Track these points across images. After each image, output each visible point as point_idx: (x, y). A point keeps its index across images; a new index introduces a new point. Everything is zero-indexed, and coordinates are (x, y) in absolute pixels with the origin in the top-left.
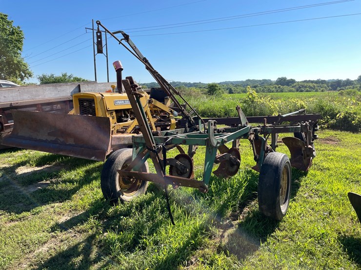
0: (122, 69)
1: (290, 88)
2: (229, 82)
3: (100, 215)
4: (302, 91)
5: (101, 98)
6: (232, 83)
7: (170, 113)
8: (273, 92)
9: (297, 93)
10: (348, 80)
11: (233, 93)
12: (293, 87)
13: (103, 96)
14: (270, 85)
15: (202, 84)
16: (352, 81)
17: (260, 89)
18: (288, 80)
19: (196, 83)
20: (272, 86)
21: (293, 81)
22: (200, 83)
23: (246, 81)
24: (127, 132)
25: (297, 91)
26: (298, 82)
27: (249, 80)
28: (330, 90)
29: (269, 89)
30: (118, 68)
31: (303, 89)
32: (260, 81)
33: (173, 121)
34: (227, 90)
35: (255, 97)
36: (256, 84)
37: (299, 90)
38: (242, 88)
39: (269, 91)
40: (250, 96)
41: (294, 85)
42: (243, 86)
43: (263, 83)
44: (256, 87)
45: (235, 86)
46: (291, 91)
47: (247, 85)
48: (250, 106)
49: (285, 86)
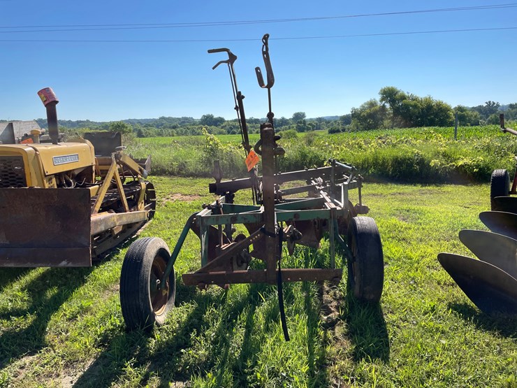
0: (57, 102)
1: (219, 129)
3: (138, 357)
4: (234, 133)
5: (34, 155)
6: (139, 122)
7: (139, 172)
8: (198, 134)
9: (229, 135)
10: (283, 118)
11: (143, 137)
12: (222, 128)
13: (36, 150)
14: (194, 125)
15: (92, 122)
16: (287, 120)
17: (182, 131)
18: (216, 119)
19: (81, 122)
20: (197, 127)
21: (221, 120)
22: (88, 121)
23: (160, 118)
24: (96, 211)
25: (229, 133)
26: (228, 121)
27: (163, 118)
29: (193, 131)
30: (51, 100)
31: (235, 130)
32: (179, 119)
33: (143, 185)
34: (134, 131)
35: (217, 144)
36: (175, 124)
37: (231, 131)
38: (156, 130)
39: (194, 133)
40: (211, 143)
41: (224, 125)
42: (158, 127)
43: (184, 122)
44: (174, 127)
45: (145, 126)
46: (221, 133)
47: (162, 125)
48: (214, 156)
49: (213, 127)
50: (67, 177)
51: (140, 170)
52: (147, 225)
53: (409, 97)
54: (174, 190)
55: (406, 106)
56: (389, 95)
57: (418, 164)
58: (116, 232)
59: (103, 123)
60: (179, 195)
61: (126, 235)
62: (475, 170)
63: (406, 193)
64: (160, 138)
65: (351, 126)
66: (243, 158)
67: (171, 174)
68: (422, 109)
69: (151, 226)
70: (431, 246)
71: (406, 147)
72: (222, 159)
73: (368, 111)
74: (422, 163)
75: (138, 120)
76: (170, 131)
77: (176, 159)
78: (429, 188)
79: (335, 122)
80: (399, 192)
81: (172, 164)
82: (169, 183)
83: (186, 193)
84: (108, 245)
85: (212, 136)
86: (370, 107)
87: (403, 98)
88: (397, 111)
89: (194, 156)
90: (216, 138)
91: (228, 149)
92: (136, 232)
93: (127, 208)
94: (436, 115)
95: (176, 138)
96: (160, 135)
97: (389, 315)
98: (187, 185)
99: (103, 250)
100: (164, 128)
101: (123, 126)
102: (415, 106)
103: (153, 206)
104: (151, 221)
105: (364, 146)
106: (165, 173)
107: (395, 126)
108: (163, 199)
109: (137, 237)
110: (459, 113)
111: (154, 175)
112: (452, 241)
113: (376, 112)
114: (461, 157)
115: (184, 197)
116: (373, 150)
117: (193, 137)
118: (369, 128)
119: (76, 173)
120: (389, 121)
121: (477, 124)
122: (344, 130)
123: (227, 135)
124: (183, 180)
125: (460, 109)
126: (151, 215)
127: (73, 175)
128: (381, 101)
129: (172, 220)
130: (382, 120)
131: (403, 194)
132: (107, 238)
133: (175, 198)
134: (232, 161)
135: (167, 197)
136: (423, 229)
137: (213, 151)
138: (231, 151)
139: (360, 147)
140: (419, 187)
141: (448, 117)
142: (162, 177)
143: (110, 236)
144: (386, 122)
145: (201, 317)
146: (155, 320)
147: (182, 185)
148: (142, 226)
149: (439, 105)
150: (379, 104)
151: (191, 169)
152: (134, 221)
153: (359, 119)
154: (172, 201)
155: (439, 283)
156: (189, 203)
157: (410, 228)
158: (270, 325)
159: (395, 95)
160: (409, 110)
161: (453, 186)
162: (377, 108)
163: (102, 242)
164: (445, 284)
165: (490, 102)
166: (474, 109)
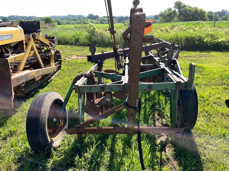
1: (96, 21)
2: (56, 16)
4: (103, 23)
6: (58, 17)
8: (86, 24)
9: (101, 24)
10: (127, 16)
11: (60, 24)
12: (98, 20)
14: (84, 19)
15: (36, 17)
17: (78, 22)
18: (95, 16)
19: (31, 17)
20: (86, 20)
21: (97, 17)
23: (68, 16)
24: (20, 70)
25: (101, 23)
26: (100, 17)
27: (70, 15)
28: (118, 22)
29: (84, 22)
31: (104, 22)
32: (77, 16)
33: (53, 52)
34: (56, 22)
35: (95, 29)
36: (75, 18)
37: (102, 22)
38: (66, 21)
39: (84, 23)
40: (92, 28)
41: (98, 19)
42: (67, 20)
43: (79, 17)
44: (75, 20)
45: (61, 19)
46: (97, 23)
47: (69, 19)
48: (93, 35)
49: (93, 20)
50: (7, 48)
51: (50, 44)
52: (57, 73)
53: (187, 6)
54: (72, 53)
55: (186, 11)
56: (178, 5)
57: (198, 40)
58: (37, 80)
59: (41, 17)
60: (75, 56)
61: (44, 80)
62: (227, 44)
63: (192, 56)
64: (68, 25)
65: (159, 20)
66: (108, 36)
67: (72, 44)
68: (193, 12)
69: (59, 74)
70: (213, 89)
71: (191, 31)
72: (97, 37)
73: (168, 13)
74: (200, 40)
75: (58, 16)
76: (73, 22)
77: (74, 37)
78: (203, 53)
79: (151, 18)
80: (188, 55)
81: (72, 39)
82: (71, 49)
83: (79, 55)
84: (33, 87)
85: (92, 24)
86: (168, 11)
87: (185, 6)
88: (181, 13)
89: (83, 35)
90: (94, 25)
91: (100, 31)
92: (51, 77)
93: (43, 66)
94: (199, 15)
95: (76, 25)
96: (68, 24)
97: (197, 138)
98: (79, 51)
99: (30, 90)
100: (70, 20)
101: (50, 19)
102: (190, 11)
103: (60, 63)
104: (59, 71)
105: (169, 31)
106: (68, 43)
107: (180, 21)
108: (67, 58)
109: (51, 81)
110: (210, 14)
111: (63, 45)
112: (224, 86)
113: (171, 13)
114: (220, 37)
115: (78, 57)
116: (174, 33)
117: (84, 25)
118: (167, 21)
119: (12, 45)
120: (177, 18)
121: (217, 20)
122: (155, 22)
123: (100, 24)
124: (77, 48)
125: (210, 13)
126: (59, 68)
127: (10, 46)
128: (174, 8)
129: (71, 71)
130: (174, 17)
131: (191, 56)
132: (32, 83)
133: (73, 58)
134: (102, 38)
135: (69, 57)
136: (206, 78)
137: (93, 32)
138: (102, 33)
139: (167, 31)
140: (198, 53)
141: (205, 16)
142: (67, 46)
143: (34, 82)
144: (176, 19)
145: (83, 141)
146: (52, 146)
147: (77, 50)
148: (54, 74)
149: (201, 10)
150: (173, 9)
151: (82, 42)
152: (47, 73)
153: (163, 17)
154: (72, 59)
155: (222, 115)
156: (80, 61)
157: (199, 78)
158: (126, 149)
159: (181, 5)
160: (186, 12)
161: (215, 52)
162: (172, 11)
163: (28, 86)
164: (226, 115)
165: (223, 10)
166: (216, 13)
